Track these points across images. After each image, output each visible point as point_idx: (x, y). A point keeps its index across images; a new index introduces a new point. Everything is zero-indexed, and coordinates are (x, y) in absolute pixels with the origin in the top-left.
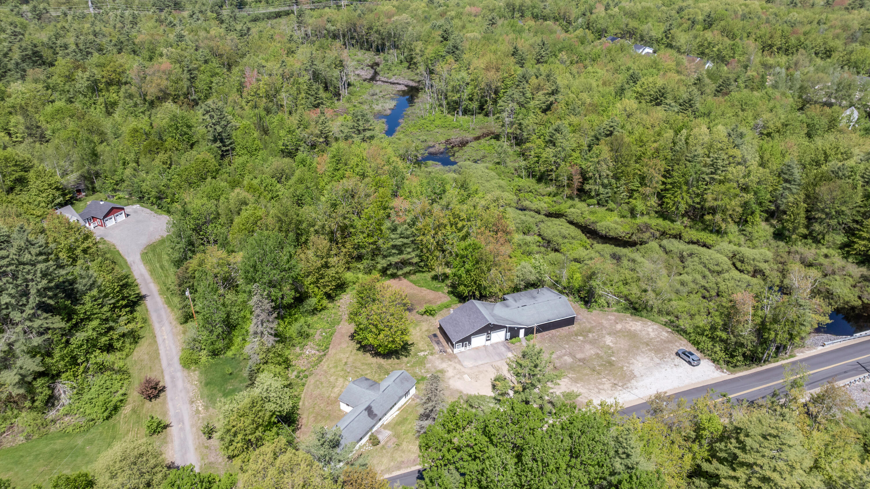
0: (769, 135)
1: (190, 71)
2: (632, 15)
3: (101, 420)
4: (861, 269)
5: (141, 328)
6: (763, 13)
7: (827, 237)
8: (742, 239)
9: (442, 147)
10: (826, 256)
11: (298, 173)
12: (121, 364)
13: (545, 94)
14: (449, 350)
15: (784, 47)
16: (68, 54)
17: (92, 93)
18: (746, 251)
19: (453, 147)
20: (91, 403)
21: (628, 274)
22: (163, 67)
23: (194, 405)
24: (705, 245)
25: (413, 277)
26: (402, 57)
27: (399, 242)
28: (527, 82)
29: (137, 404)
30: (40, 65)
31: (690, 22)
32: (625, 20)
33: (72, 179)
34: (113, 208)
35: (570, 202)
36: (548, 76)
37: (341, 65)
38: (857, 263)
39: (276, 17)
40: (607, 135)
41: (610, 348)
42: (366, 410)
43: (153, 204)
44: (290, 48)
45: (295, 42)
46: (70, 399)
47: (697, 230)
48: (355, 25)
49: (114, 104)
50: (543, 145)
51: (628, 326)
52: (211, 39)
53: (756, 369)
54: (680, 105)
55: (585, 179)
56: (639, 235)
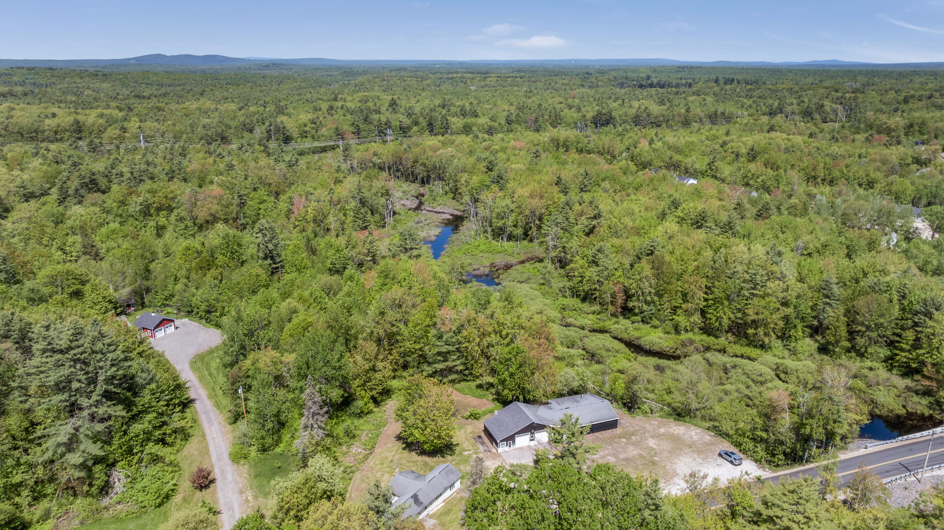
0: (810, 255)
1: (240, 196)
2: (677, 150)
3: (153, 507)
4: (905, 381)
5: (191, 427)
6: (806, 147)
7: (869, 350)
8: (786, 353)
9: (487, 270)
10: (871, 369)
11: (345, 289)
12: (172, 457)
13: (588, 219)
14: (494, 450)
15: (828, 178)
16: (123, 182)
17: (144, 217)
18: (790, 363)
19: (497, 270)
20: (144, 491)
21: (670, 383)
22: (214, 193)
23: (243, 495)
24: (749, 358)
25: (458, 386)
26: (447, 188)
27: (444, 349)
28: (571, 209)
29: (187, 494)
30: (95, 192)
31: (734, 155)
32: (669, 153)
33: (124, 293)
34: (164, 320)
35: (614, 320)
36: (591, 203)
37: (387, 194)
38: (901, 375)
39: (321, 152)
40: (648, 255)
41: (653, 449)
42: (412, 497)
43: (201, 318)
44: (337, 178)
45: (343, 172)
46: (124, 486)
47: (742, 345)
48: (401, 158)
49: (164, 228)
50: (586, 265)
51: (671, 430)
52: (260, 169)
53: (798, 468)
54: (721, 228)
55: (628, 297)
56: (683, 349)
